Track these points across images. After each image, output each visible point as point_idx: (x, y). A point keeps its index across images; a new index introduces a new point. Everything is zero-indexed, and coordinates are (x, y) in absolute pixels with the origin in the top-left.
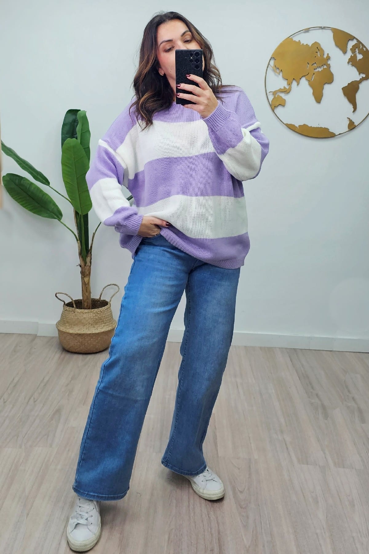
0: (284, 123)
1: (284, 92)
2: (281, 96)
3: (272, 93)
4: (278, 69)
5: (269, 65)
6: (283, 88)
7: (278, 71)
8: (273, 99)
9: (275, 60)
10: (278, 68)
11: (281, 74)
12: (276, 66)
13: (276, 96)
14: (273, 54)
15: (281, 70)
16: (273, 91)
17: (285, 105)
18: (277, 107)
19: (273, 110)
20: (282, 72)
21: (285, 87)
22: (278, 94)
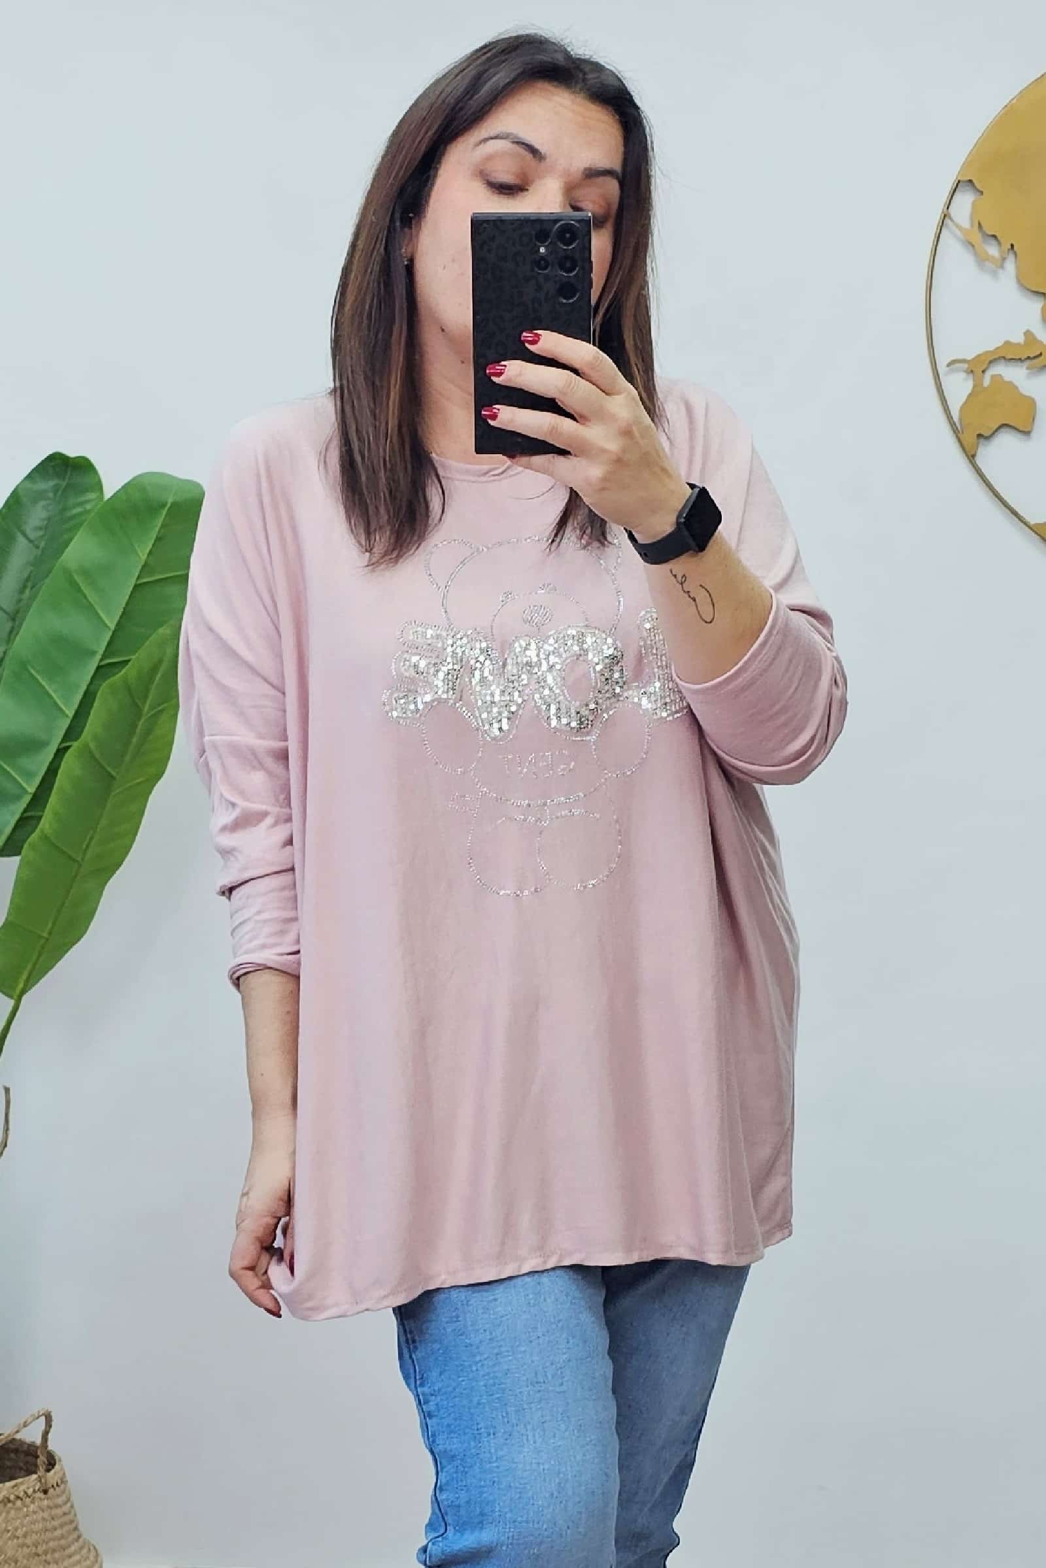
0: (1026, 523)
1: (1029, 358)
2: (1010, 383)
3: (966, 366)
4: (994, 242)
5: (947, 221)
6: (1019, 338)
7: (993, 251)
8: (970, 395)
9: (982, 193)
10: (994, 236)
11: (1010, 265)
12: (985, 228)
13: (987, 381)
14: (967, 165)
15: (1012, 246)
16: (969, 359)
17: (1032, 429)
18: (993, 433)
19: (970, 454)
20: (1015, 254)
21: (1028, 334)
22: (995, 373)
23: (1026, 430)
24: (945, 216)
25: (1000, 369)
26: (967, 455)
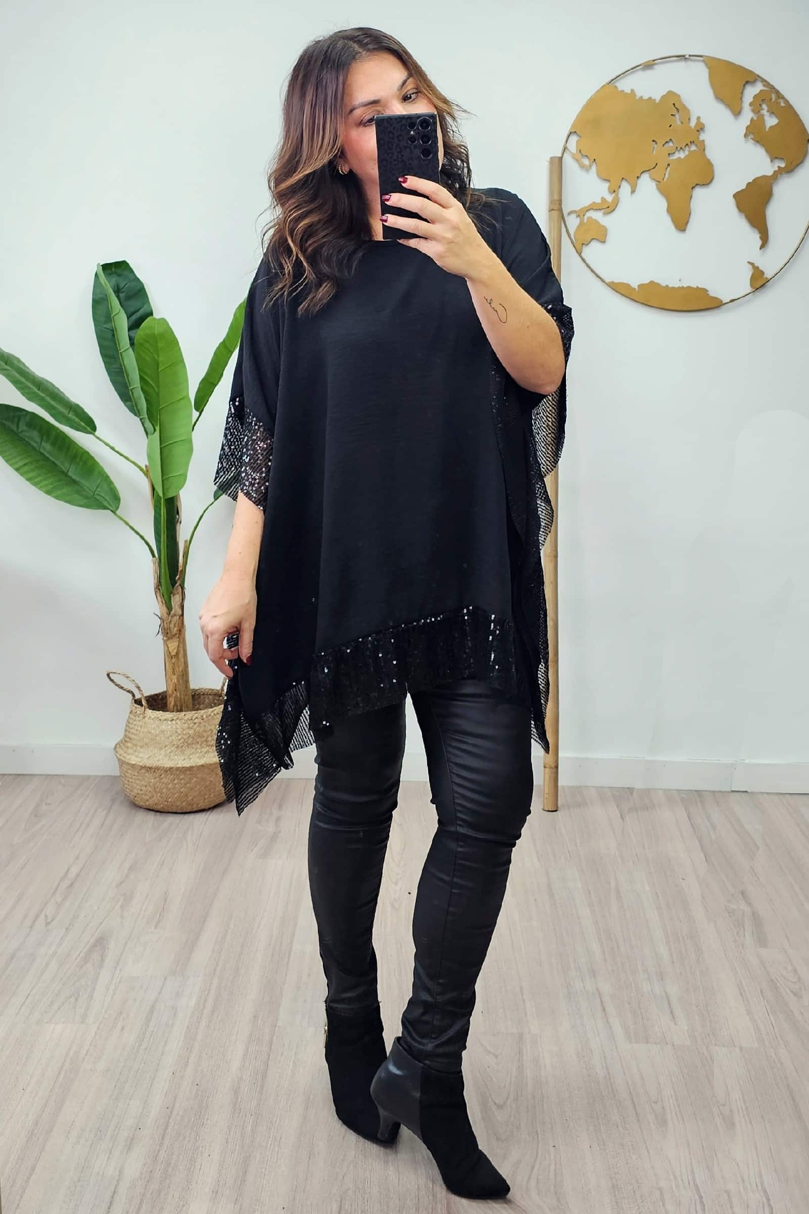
0: (603, 281)
1: (603, 209)
2: (595, 220)
3: (576, 213)
4: (586, 158)
5: (566, 150)
6: (599, 201)
7: (586, 162)
8: (578, 226)
9: (580, 137)
10: (586, 156)
11: (594, 168)
12: (582, 151)
14: (573, 125)
15: (595, 160)
16: (577, 209)
17: (605, 240)
18: (588, 244)
19: (579, 252)
20: (596, 164)
21: (603, 199)
22: (590, 216)
23: (603, 241)
24: (565, 148)
25: (591, 214)
26: (577, 252)
